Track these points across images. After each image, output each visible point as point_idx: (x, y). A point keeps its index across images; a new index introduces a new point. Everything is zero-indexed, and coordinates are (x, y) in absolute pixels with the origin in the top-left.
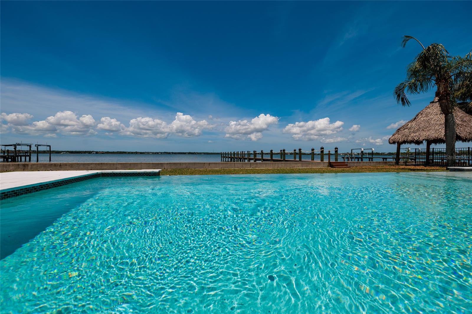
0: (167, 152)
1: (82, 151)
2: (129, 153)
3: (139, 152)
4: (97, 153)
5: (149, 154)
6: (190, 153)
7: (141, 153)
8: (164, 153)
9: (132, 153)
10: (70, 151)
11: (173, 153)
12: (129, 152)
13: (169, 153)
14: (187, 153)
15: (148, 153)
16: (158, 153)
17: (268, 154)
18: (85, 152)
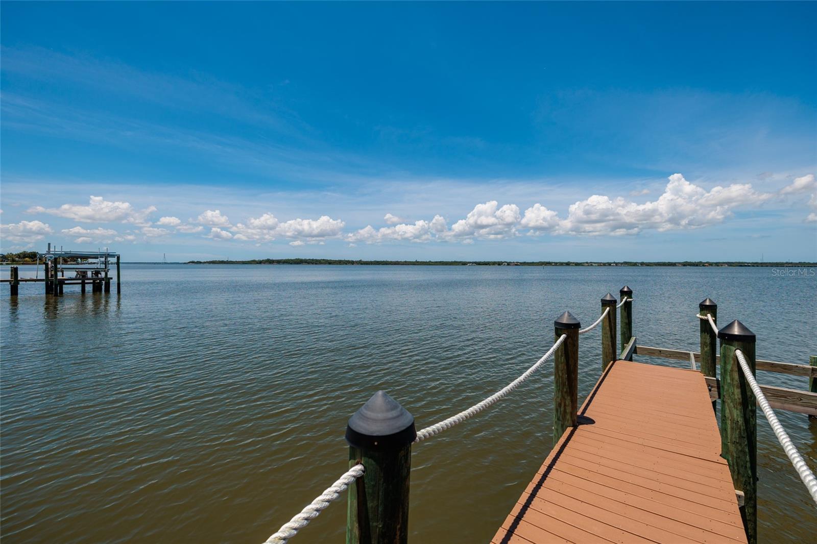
0: (631, 263)
1: (490, 262)
3: (573, 263)
4: (509, 264)
5: (592, 265)
6: (685, 264)
7: (577, 264)
8: (622, 264)
9: (561, 264)
10: (478, 261)
11: (642, 264)
12: (557, 263)
13: (635, 264)
14: (679, 263)
15: (590, 264)
16: (610, 264)
18: (494, 263)
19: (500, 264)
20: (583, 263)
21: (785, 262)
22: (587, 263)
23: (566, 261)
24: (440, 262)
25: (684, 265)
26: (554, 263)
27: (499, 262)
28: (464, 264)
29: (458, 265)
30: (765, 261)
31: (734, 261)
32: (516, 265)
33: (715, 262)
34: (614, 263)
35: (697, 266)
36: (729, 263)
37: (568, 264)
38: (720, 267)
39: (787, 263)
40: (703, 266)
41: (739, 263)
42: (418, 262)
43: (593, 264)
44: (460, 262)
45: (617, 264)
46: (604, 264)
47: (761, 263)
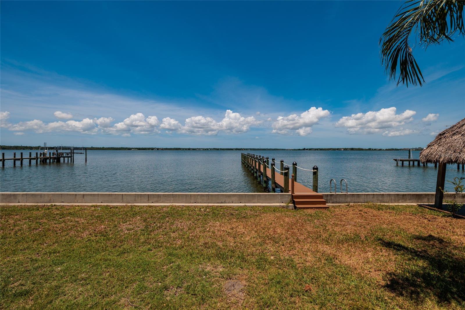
0: (216, 149)
1: (147, 148)
2: (183, 149)
3: (192, 149)
4: (158, 149)
7: (193, 149)
8: (213, 149)
9: (186, 149)
10: (138, 147)
11: (221, 149)
13: (218, 149)
14: (234, 149)
16: (208, 149)
17: (318, 150)
18: (149, 149)
19: (152, 149)
20: (196, 149)
21: (266, 148)
22: (198, 148)
23: (188, 148)
24: (112, 148)
25: (236, 150)
26: (182, 148)
27: (152, 148)
28: (130, 149)
29: (125, 150)
30: (261, 148)
31: (252, 148)
32: (162, 150)
33: (246, 148)
34: (210, 149)
35: (240, 150)
36: (250, 149)
37: (189, 149)
38: (248, 150)
39: (267, 149)
40: (243, 150)
41: (253, 149)
42: (94, 148)
43: (201, 149)
44: (126, 148)
45: (211, 149)
46: (206, 149)
47: (260, 149)
